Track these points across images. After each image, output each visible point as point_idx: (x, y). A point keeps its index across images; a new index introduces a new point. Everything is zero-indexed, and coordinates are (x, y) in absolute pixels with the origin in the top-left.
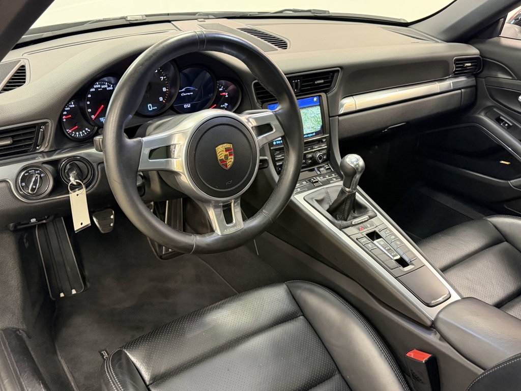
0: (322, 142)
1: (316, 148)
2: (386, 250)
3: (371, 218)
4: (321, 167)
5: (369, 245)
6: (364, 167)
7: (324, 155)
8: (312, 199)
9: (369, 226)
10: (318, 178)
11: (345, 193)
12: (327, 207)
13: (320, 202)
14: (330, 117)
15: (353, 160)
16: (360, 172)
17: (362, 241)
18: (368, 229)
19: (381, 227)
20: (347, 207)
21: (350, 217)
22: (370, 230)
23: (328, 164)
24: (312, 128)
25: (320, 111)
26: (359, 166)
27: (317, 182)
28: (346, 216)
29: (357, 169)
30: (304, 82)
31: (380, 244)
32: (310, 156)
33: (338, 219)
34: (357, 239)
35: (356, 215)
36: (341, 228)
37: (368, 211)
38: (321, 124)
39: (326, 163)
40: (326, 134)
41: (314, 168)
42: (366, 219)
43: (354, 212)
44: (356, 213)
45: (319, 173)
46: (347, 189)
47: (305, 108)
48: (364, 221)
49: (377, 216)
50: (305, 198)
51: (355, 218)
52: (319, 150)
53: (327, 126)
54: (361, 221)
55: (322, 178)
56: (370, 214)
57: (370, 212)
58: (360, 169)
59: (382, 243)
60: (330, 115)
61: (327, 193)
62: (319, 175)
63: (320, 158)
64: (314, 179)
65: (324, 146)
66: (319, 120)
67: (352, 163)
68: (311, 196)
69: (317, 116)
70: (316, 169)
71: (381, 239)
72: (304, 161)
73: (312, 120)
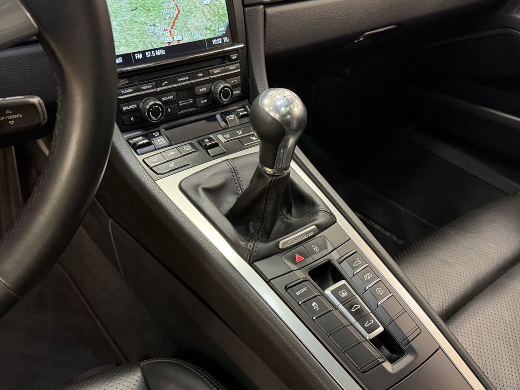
0: (231, 60)
1: (217, 72)
2: (352, 313)
3: (321, 228)
4: (229, 113)
5: (314, 304)
6: (306, 118)
7: (235, 87)
8: (196, 188)
9: (316, 249)
10: (220, 136)
11: (264, 177)
12: (230, 201)
13: (214, 193)
14: (245, 6)
16: (297, 130)
17: (298, 293)
18: (316, 257)
19: (345, 250)
20: (270, 207)
23: (244, 107)
24: (206, 28)
26: (292, 117)
27: (216, 145)
28: (268, 225)
29: (288, 123)
31: (338, 297)
32: (203, 90)
33: (252, 230)
34: (286, 288)
35: (293, 220)
36: (251, 261)
37: (317, 212)
38: (227, 21)
39: (241, 104)
40: (238, 43)
41: (215, 116)
42: (312, 234)
43: (289, 212)
44: (293, 211)
45: (223, 124)
46: (269, 170)
48: (305, 237)
49: (335, 222)
50: (182, 184)
51: (290, 229)
52: (224, 78)
53: (240, 25)
54: (300, 240)
55: (228, 136)
56: (321, 219)
57: (321, 214)
58: (294, 124)
59: (344, 294)
60: (246, 2)
61: (234, 171)
62: (223, 130)
63: (226, 94)
64: (211, 139)
65: (234, 68)
66: (221, 12)
67: (277, 109)
68: (195, 180)
69: (218, 4)
70: (218, 117)
71: (343, 282)
72: (191, 101)
73: (206, 11)
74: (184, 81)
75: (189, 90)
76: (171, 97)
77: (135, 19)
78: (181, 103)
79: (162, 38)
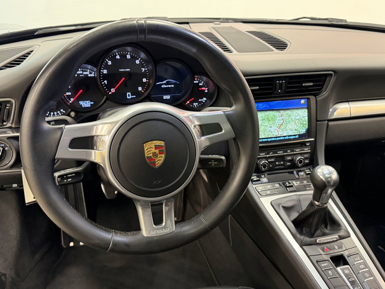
0: (306, 146)
1: (298, 151)
2: (349, 281)
3: (341, 238)
4: (301, 171)
5: (330, 272)
6: (338, 182)
7: (306, 159)
8: (279, 205)
9: (336, 247)
10: (294, 182)
11: (314, 206)
12: (295, 215)
13: (288, 209)
14: (317, 121)
15: (325, 172)
16: (333, 186)
17: (322, 265)
18: (335, 251)
19: (351, 251)
20: (315, 222)
21: (318, 232)
22: (337, 252)
23: (310, 169)
24: (295, 130)
25: (307, 114)
26: (331, 180)
27: (292, 186)
28: (313, 231)
29: (329, 182)
30: (289, 83)
31: (344, 273)
32: (289, 158)
33: (304, 232)
34: (317, 262)
35: (327, 231)
36: (302, 245)
37: (340, 230)
38: (307, 127)
39: (308, 167)
40: (311, 138)
41: (293, 172)
42: (335, 239)
43: (326, 227)
44: (328, 227)
45: (297, 176)
46: (317, 203)
47: (289, 109)
48: (331, 240)
49: (350, 236)
50: (272, 203)
51: (324, 235)
52: (301, 154)
53: (313, 130)
54: (328, 241)
55: (298, 183)
56: (342, 233)
57: (342, 231)
58: (332, 183)
59: (347, 272)
60: (318, 119)
61: (299, 200)
62: (297, 179)
63: (301, 162)
64: (289, 183)
65: (307, 150)
66: (304, 123)
67: (324, 175)
68: (279, 202)
69: (303, 119)
70: (295, 172)
71: (348, 266)
72: (282, 163)
73: (297, 122)
74: (280, 153)
75: (282, 158)
76: (273, 160)
77: (263, 124)
78: (277, 163)
79: (273, 133)
